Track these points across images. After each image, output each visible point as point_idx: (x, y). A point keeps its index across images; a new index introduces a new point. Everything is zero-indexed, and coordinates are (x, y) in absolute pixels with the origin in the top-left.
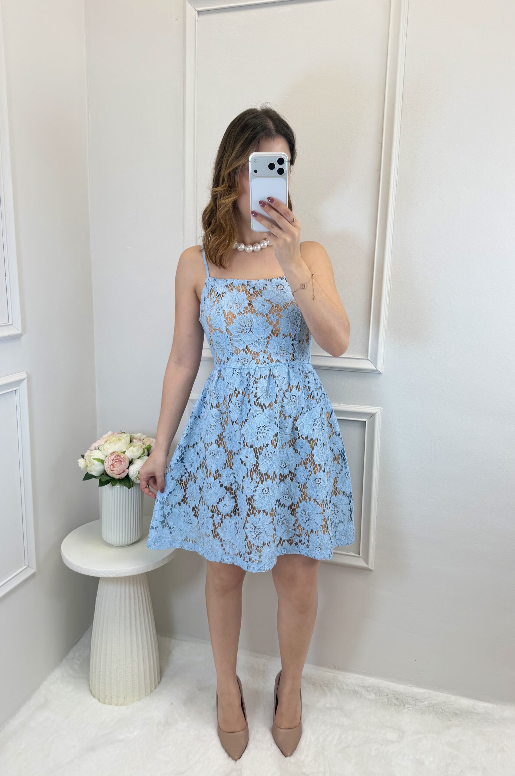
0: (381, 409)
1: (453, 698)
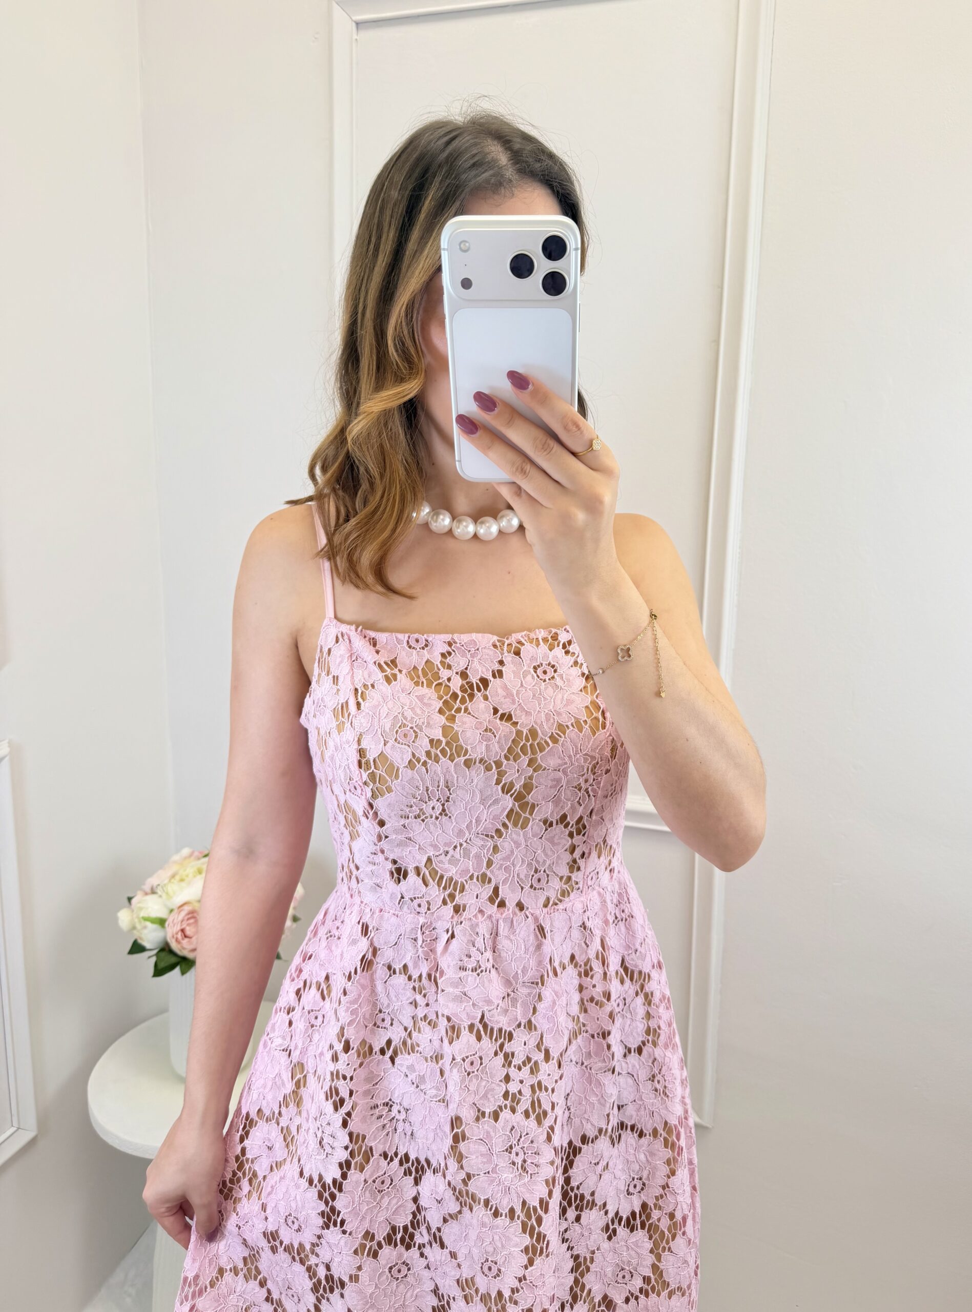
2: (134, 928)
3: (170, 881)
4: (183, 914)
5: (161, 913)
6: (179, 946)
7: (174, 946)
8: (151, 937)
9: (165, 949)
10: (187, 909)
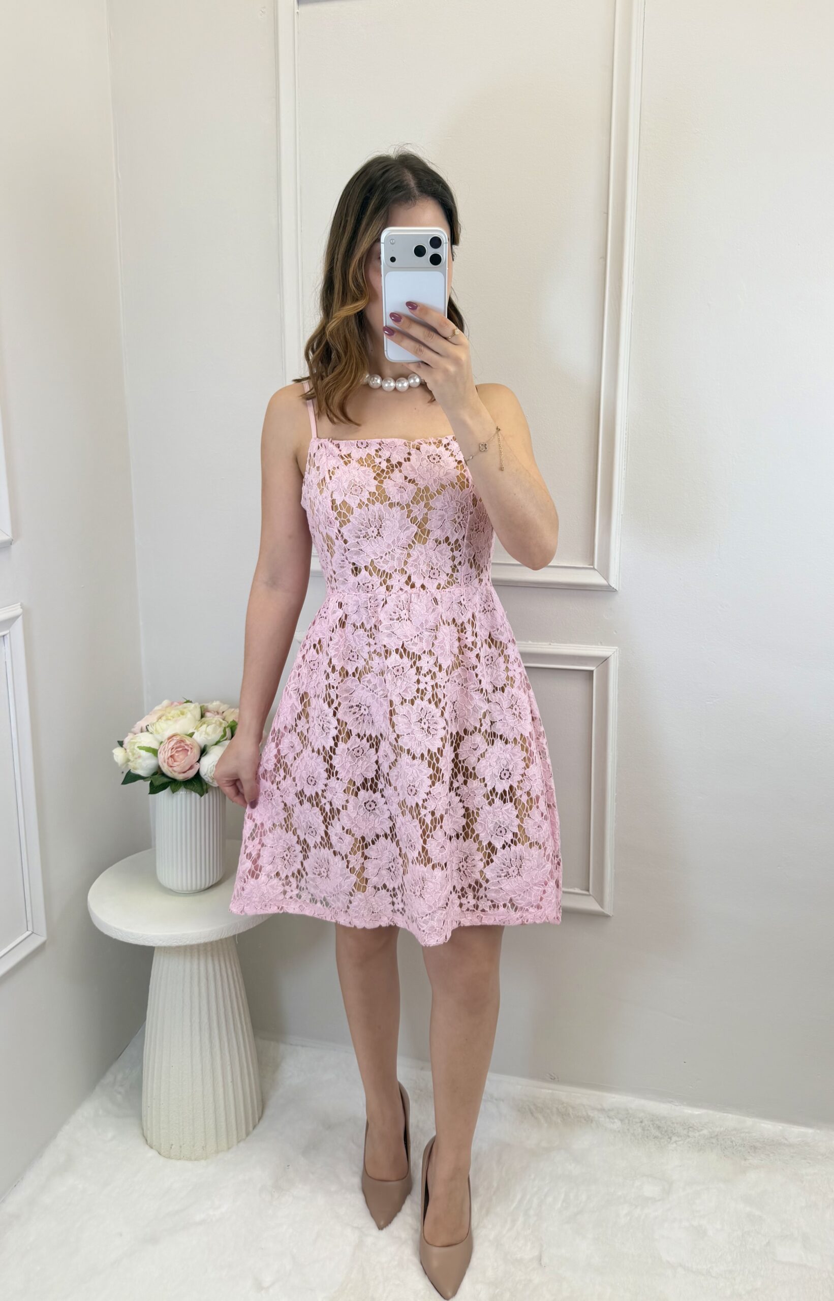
0: (618, 650)
1: (749, 1121)
2: (128, 760)
3: (158, 721)
4: (172, 743)
5: (154, 745)
6: (170, 769)
7: (165, 769)
8: (144, 765)
9: (158, 772)
10: (176, 739)
